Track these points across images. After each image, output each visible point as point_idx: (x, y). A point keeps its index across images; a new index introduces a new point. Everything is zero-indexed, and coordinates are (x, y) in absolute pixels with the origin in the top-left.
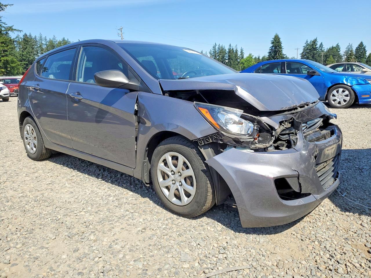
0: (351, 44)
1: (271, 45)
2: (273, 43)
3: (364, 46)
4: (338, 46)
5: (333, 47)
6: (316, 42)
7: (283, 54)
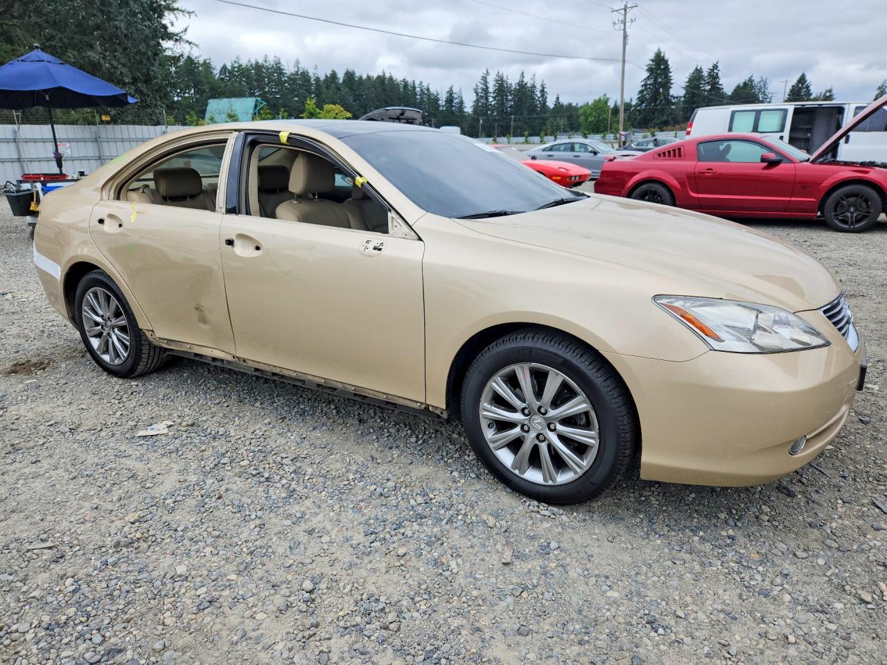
0: (764, 78)
1: (646, 74)
2: (650, 70)
3: (807, 82)
4: (751, 80)
5: (745, 83)
6: (715, 71)
7: (672, 96)
